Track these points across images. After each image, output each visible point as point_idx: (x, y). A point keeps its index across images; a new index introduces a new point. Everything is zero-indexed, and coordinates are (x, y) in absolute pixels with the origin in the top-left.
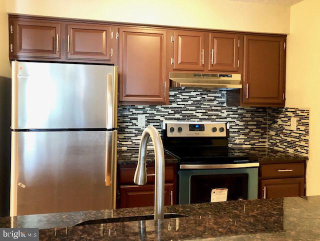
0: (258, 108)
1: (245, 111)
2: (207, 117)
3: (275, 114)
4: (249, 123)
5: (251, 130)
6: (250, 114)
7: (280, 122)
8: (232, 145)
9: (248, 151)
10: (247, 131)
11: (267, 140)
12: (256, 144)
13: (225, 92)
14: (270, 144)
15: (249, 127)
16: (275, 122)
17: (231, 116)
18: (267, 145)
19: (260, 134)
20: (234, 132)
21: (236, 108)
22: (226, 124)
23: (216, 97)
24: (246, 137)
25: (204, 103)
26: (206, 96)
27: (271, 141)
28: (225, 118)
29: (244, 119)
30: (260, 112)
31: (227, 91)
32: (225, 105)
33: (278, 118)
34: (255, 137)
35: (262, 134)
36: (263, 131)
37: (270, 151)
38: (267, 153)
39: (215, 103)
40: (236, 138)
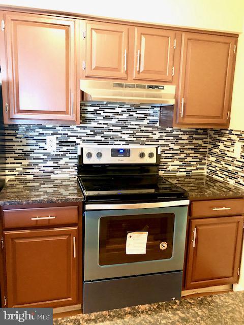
0: (198, 129)
1: (182, 133)
2: (135, 139)
3: (217, 136)
4: (186, 147)
5: (188, 155)
6: (188, 136)
7: (222, 147)
8: (163, 172)
9: (183, 179)
10: (183, 156)
11: (205, 167)
12: (193, 171)
13: (159, 109)
14: (209, 171)
15: (185, 152)
16: (217, 146)
17: (164, 138)
18: (205, 172)
19: (198, 160)
20: (166, 158)
21: (170, 129)
22: (157, 148)
23: (146, 115)
24: (181, 163)
25: (132, 123)
26: (134, 114)
27: (210, 168)
28: (157, 141)
29: (180, 141)
30: (199, 134)
31: (160, 107)
32: (158, 125)
33: (219, 141)
34: (192, 163)
35: (201, 159)
36: (202, 157)
37: (208, 179)
38: (204, 181)
39: (145, 122)
40: (169, 163)
